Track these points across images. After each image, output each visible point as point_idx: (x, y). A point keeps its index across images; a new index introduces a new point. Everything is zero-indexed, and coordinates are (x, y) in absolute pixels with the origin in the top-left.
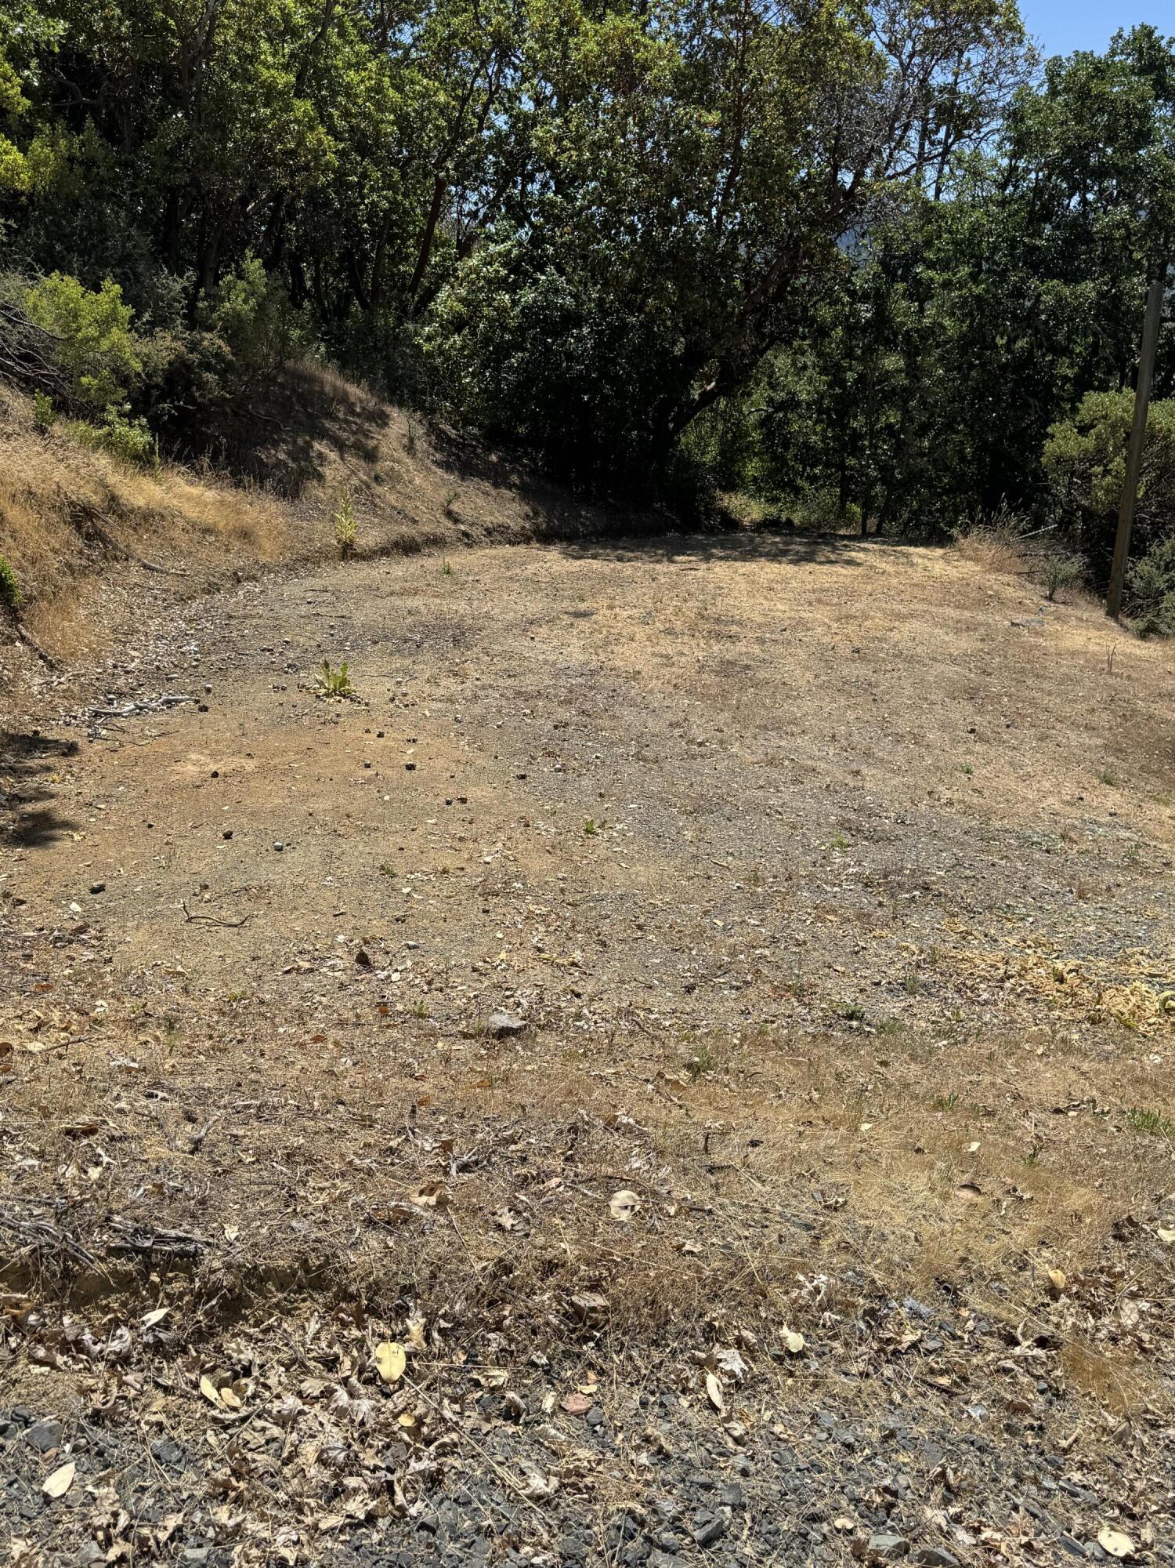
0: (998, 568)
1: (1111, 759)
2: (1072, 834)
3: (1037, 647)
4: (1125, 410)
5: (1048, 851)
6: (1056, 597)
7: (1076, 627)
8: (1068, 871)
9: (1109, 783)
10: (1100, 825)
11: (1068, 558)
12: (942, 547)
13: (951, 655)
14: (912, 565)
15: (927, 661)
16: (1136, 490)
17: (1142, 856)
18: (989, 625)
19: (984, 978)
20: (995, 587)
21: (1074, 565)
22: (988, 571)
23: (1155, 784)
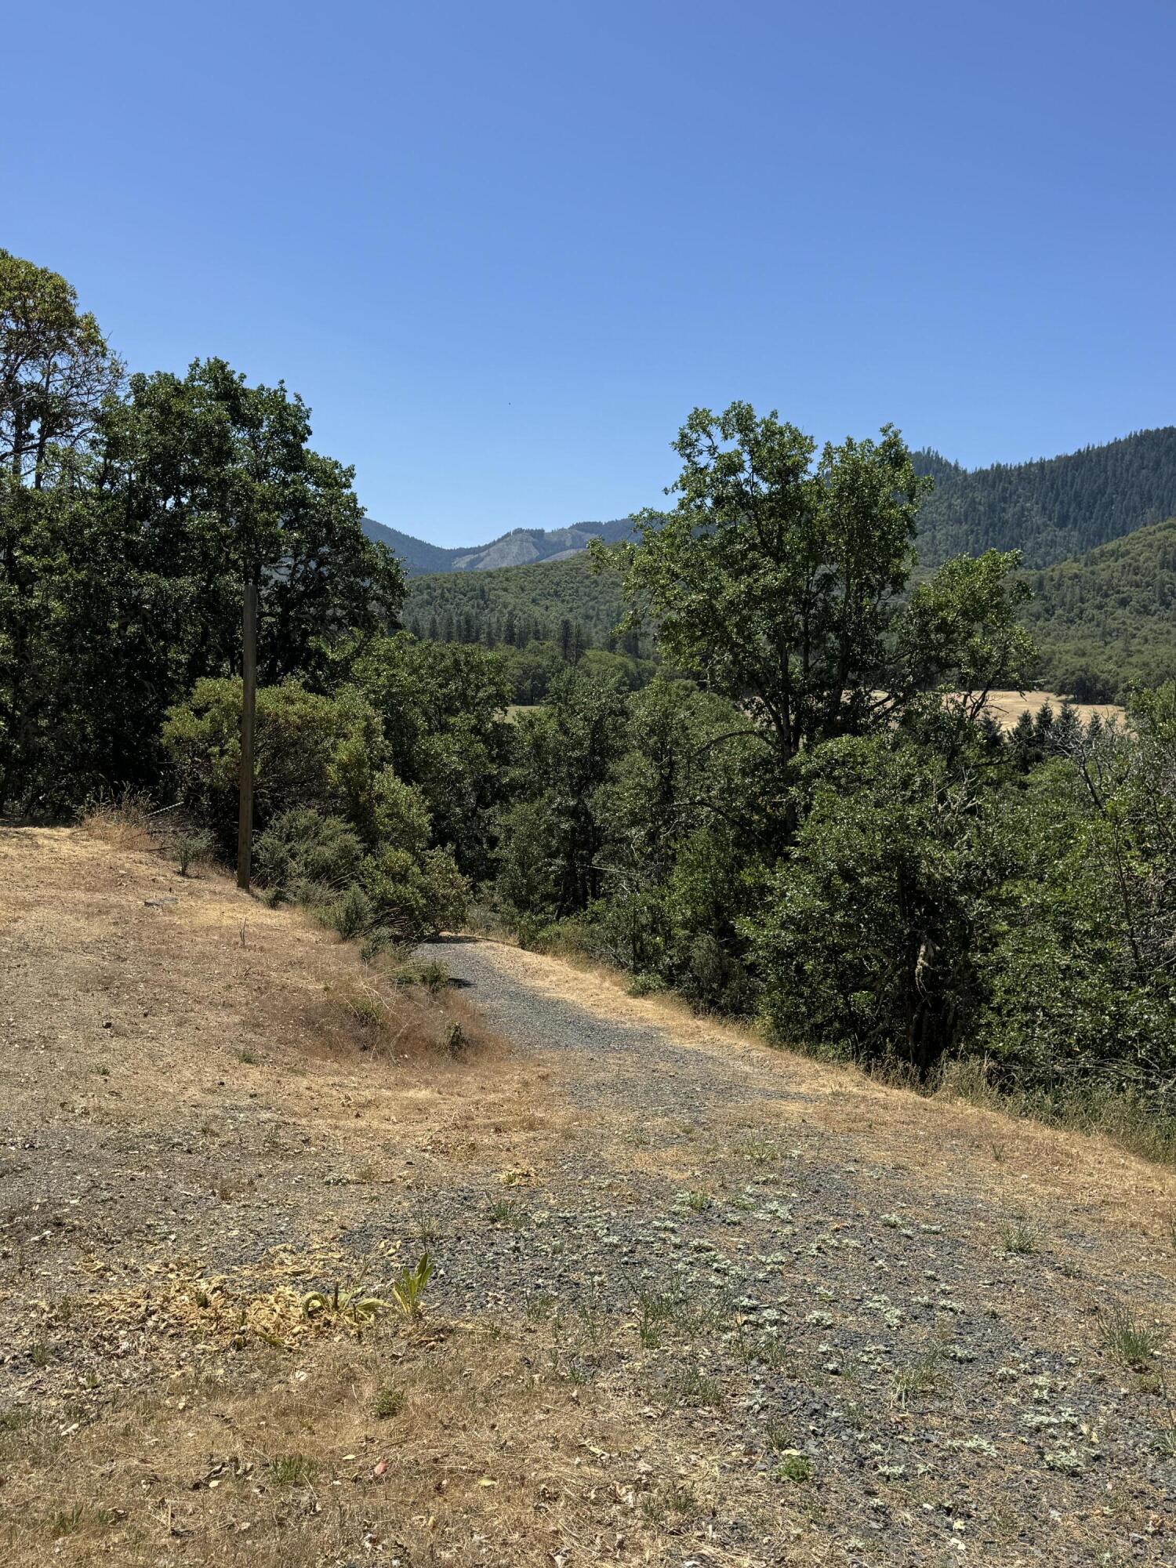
0: (129, 845)
1: (249, 1036)
2: (214, 1127)
3: (172, 925)
4: (236, 696)
5: (189, 1152)
6: (189, 871)
7: (210, 901)
8: (211, 1169)
9: (248, 1061)
10: (240, 1110)
11: (197, 834)
12: (69, 827)
13: (82, 943)
14: (38, 847)
15: (56, 952)
16: (253, 767)
17: (284, 1137)
18: (122, 907)
19: (123, 1322)
20: (127, 865)
21: (203, 841)
22: (119, 850)
23: (293, 1054)
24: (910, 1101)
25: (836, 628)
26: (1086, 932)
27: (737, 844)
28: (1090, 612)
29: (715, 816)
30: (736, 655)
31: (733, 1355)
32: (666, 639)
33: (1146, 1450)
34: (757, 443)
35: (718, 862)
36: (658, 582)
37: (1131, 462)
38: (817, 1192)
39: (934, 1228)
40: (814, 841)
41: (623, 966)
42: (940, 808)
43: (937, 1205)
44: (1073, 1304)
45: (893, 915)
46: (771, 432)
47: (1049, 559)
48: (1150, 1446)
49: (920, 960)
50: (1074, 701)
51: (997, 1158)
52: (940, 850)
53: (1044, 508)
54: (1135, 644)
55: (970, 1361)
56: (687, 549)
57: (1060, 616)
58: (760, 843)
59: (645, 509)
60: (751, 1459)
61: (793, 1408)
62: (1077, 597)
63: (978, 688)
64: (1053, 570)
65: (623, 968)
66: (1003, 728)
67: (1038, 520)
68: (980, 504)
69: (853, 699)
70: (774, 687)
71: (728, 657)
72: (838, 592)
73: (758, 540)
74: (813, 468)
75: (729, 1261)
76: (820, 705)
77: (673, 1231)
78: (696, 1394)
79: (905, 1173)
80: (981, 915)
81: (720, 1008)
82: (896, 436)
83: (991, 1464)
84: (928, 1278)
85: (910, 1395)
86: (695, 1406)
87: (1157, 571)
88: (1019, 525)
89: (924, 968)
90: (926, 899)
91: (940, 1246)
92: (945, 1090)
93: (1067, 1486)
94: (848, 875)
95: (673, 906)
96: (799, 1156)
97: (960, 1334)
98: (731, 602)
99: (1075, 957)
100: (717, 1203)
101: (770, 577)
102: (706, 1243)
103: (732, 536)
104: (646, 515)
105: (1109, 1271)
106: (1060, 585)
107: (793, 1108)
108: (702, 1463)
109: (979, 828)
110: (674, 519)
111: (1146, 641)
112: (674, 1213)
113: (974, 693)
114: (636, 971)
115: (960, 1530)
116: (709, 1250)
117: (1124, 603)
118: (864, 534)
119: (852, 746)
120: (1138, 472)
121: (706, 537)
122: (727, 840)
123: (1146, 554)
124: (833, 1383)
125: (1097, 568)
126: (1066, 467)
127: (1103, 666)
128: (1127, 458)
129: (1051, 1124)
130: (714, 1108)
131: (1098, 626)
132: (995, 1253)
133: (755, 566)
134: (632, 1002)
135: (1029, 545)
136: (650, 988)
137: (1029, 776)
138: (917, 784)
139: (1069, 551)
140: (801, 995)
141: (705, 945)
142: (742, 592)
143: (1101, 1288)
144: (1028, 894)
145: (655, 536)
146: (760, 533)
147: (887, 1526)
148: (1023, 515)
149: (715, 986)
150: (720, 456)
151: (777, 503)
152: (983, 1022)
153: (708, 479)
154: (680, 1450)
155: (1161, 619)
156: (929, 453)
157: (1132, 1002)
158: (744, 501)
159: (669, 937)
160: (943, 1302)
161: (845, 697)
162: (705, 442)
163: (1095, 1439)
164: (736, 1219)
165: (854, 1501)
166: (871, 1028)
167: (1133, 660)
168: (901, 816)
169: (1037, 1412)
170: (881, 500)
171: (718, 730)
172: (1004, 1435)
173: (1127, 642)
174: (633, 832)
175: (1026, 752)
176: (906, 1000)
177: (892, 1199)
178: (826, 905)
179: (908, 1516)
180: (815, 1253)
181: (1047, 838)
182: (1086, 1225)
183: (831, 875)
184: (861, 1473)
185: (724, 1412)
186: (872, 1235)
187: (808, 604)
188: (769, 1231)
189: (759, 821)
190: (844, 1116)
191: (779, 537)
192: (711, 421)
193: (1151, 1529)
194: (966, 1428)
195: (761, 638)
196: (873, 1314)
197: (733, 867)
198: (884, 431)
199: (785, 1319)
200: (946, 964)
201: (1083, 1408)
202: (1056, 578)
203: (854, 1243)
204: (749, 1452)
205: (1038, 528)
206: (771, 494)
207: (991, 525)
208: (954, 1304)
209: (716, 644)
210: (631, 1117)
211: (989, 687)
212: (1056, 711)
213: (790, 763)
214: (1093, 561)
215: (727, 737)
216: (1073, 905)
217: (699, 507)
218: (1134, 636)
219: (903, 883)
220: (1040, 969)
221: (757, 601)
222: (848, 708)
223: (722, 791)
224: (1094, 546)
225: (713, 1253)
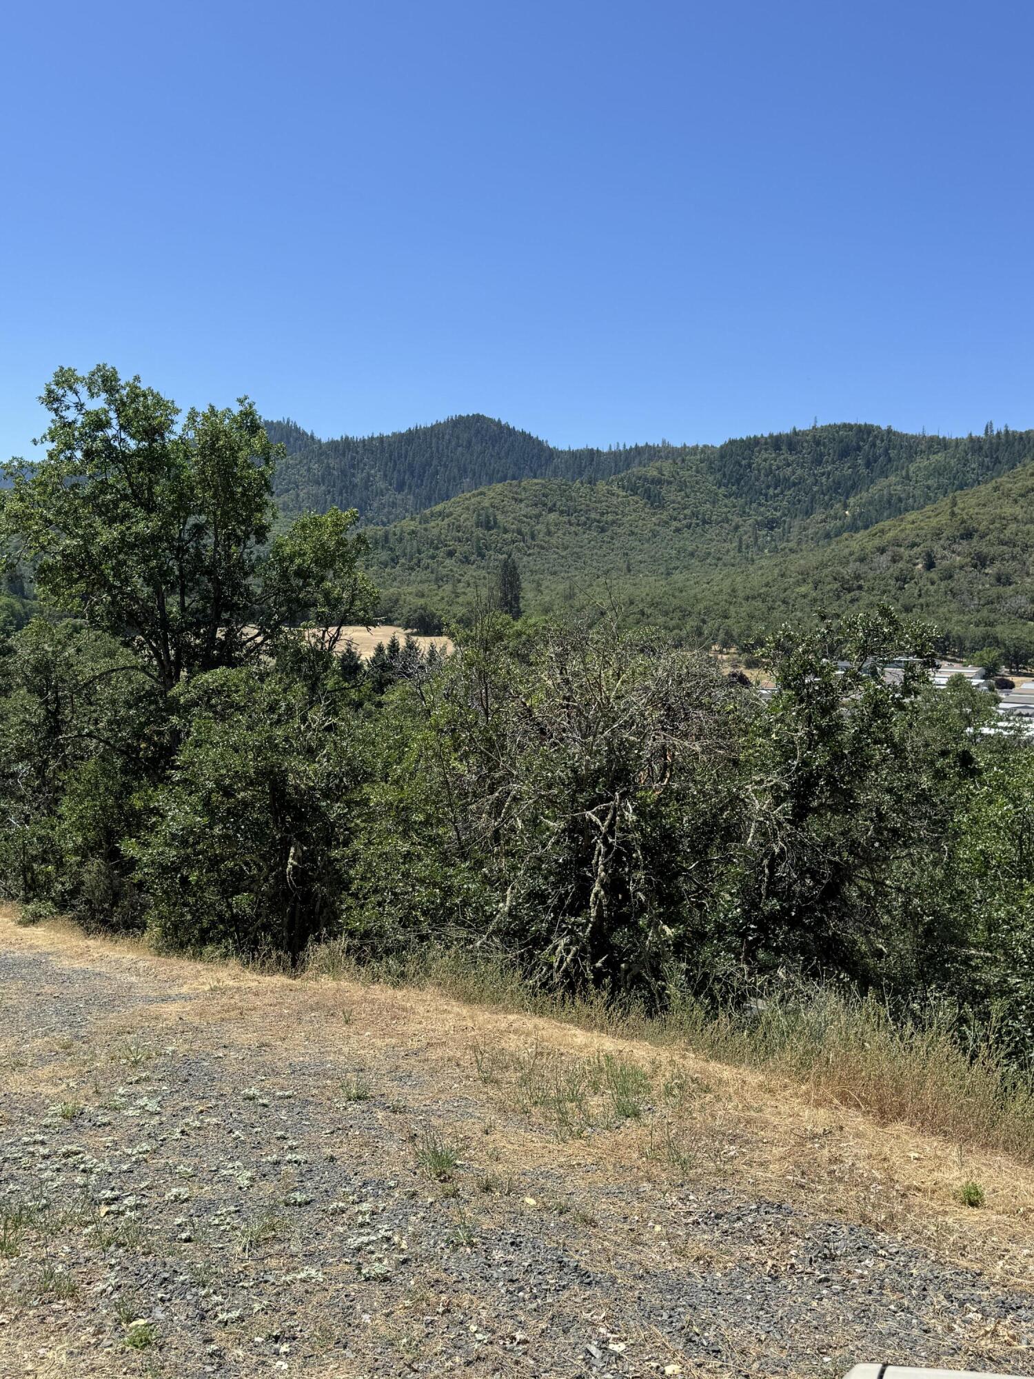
24: (279, 984)
25: (209, 572)
26: (421, 822)
27: (124, 771)
28: (425, 561)
29: (104, 747)
30: (114, 597)
31: (91, 1246)
32: (42, 582)
33: (443, 1245)
34: (124, 404)
35: (107, 789)
36: (30, 528)
37: (450, 441)
38: (186, 1081)
39: (287, 1093)
40: (193, 763)
41: (13, 897)
42: (303, 727)
43: (293, 1072)
44: (397, 1136)
45: (267, 823)
46: (135, 395)
47: (392, 517)
48: (447, 1241)
49: (290, 860)
50: (413, 634)
51: (347, 1022)
52: (304, 764)
53: (385, 476)
54: (461, 587)
55: (307, 1203)
56: (59, 498)
57: (403, 564)
58: (146, 770)
59: (14, 458)
60: (98, 1339)
61: (144, 1281)
62: (415, 549)
63: (332, 625)
64: (395, 527)
65: (13, 898)
66: (363, 658)
67: (382, 485)
68: (334, 469)
69: (226, 635)
70: (152, 625)
71: (106, 598)
72: (209, 541)
73: (129, 491)
74: (178, 429)
75: (95, 1160)
76: (198, 641)
77: (43, 1143)
78: (51, 1291)
79: (268, 1049)
80: (340, 816)
81: (112, 926)
82: (251, 407)
83: (318, 1288)
84: (278, 1138)
85: (255, 1244)
86: (50, 1302)
87: (474, 530)
88: (367, 488)
89: (294, 867)
90: (295, 807)
91: (290, 1108)
92: (311, 970)
93: (378, 1291)
94: (228, 792)
95: (63, 835)
96: (174, 1052)
97: (302, 1181)
98: (105, 548)
99: (413, 844)
100: (90, 1109)
101: (141, 525)
102: (74, 1148)
103: (104, 487)
104: (16, 463)
105: (428, 1102)
106: (401, 539)
107: (172, 1009)
108: (50, 1355)
109: (335, 743)
110: (44, 468)
111: (469, 585)
112: (46, 1126)
113: (330, 629)
114: (27, 901)
115: (285, 1353)
116: (79, 1153)
117: (451, 554)
118: (227, 487)
119: (226, 677)
120: (456, 449)
121: (76, 486)
122: (115, 768)
123: (465, 516)
124: (185, 1250)
125: (429, 526)
126: (400, 442)
127: (436, 604)
128: (447, 437)
129: (395, 985)
130: (96, 1021)
131: (432, 572)
132: (337, 1105)
133: (127, 516)
134: (23, 931)
135: (375, 505)
136: (41, 916)
137: (384, 697)
138: (283, 708)
139: (407, 511)
140: (185, 904)
141: (95, 868)
142: (115, 539)
143: (421, 1117)
144: (376, 795)
145: (26, 484)
146: (131, 485)
147: (220, 1366)
148: (368, 480)
149: (106, 906)
150: (88, 413)
151: (145, 458)
152: (344, 907)
153: (77, 433)
154: (29, 1347)
155: (478, 567)
156: (288, 422)
157: (456, 876)
158: (112, 455)
159: (60, 864)
160: (289, 1157)
161: (220, 634)
162: (71, 398)
163: (404, 1246)
164: (106, 1120)
165: (192, 1352)
166: (252, 925)
167: (460, 600)
168: (270, 737)
169: (361, 1234)
170: (240, 462)
171: (103, 665)
172: (331, 1260)
173: (454, 586)
174: (20, 767)
175: (381, 677)
176: (280, 898)
177: (253, 1074)
178: (206, 820)
179: (240, 1352)
180: (179, 1136)
181: (389, 748)
182: (414, 1066)
183: (210, 793)
184: (202, 1325)
185: (77, 1301)
186: (232, 1110)
187: (181, 551)
188: (138, 1125)
189: (146, 748)
190: (219, 1008)
191: (150, 489)
192: (77, 379)
193: (441, 1310)
194: (299, 1263)
195: (138, 582)
196: (227, 1180)
197: (121, 793)
198: (241, 401)
199: (145, 1201)
200: (314, 861)
201: (397, 1222)
202: (398, 533)
203: (215, 1120)
204: (99, 1331)
205: (382, 491)
206: (139, 450)
207: (344, 487)
208: (298, 1157)
209: (94, 585)
210: (10, 1041)
211: (343, 622)
212: (402, 643)
213: (170, 694)
214: (425, 520)
215: (113, 671)
216: (409, 801)
217: (70, 459)
218: (459, 581)
219: (274, 795)
220: (385, 857)
221: (133, 546)
222: (222, 643)
223: (110, 722)
224: (426, 508)
225: (80, 1156)
